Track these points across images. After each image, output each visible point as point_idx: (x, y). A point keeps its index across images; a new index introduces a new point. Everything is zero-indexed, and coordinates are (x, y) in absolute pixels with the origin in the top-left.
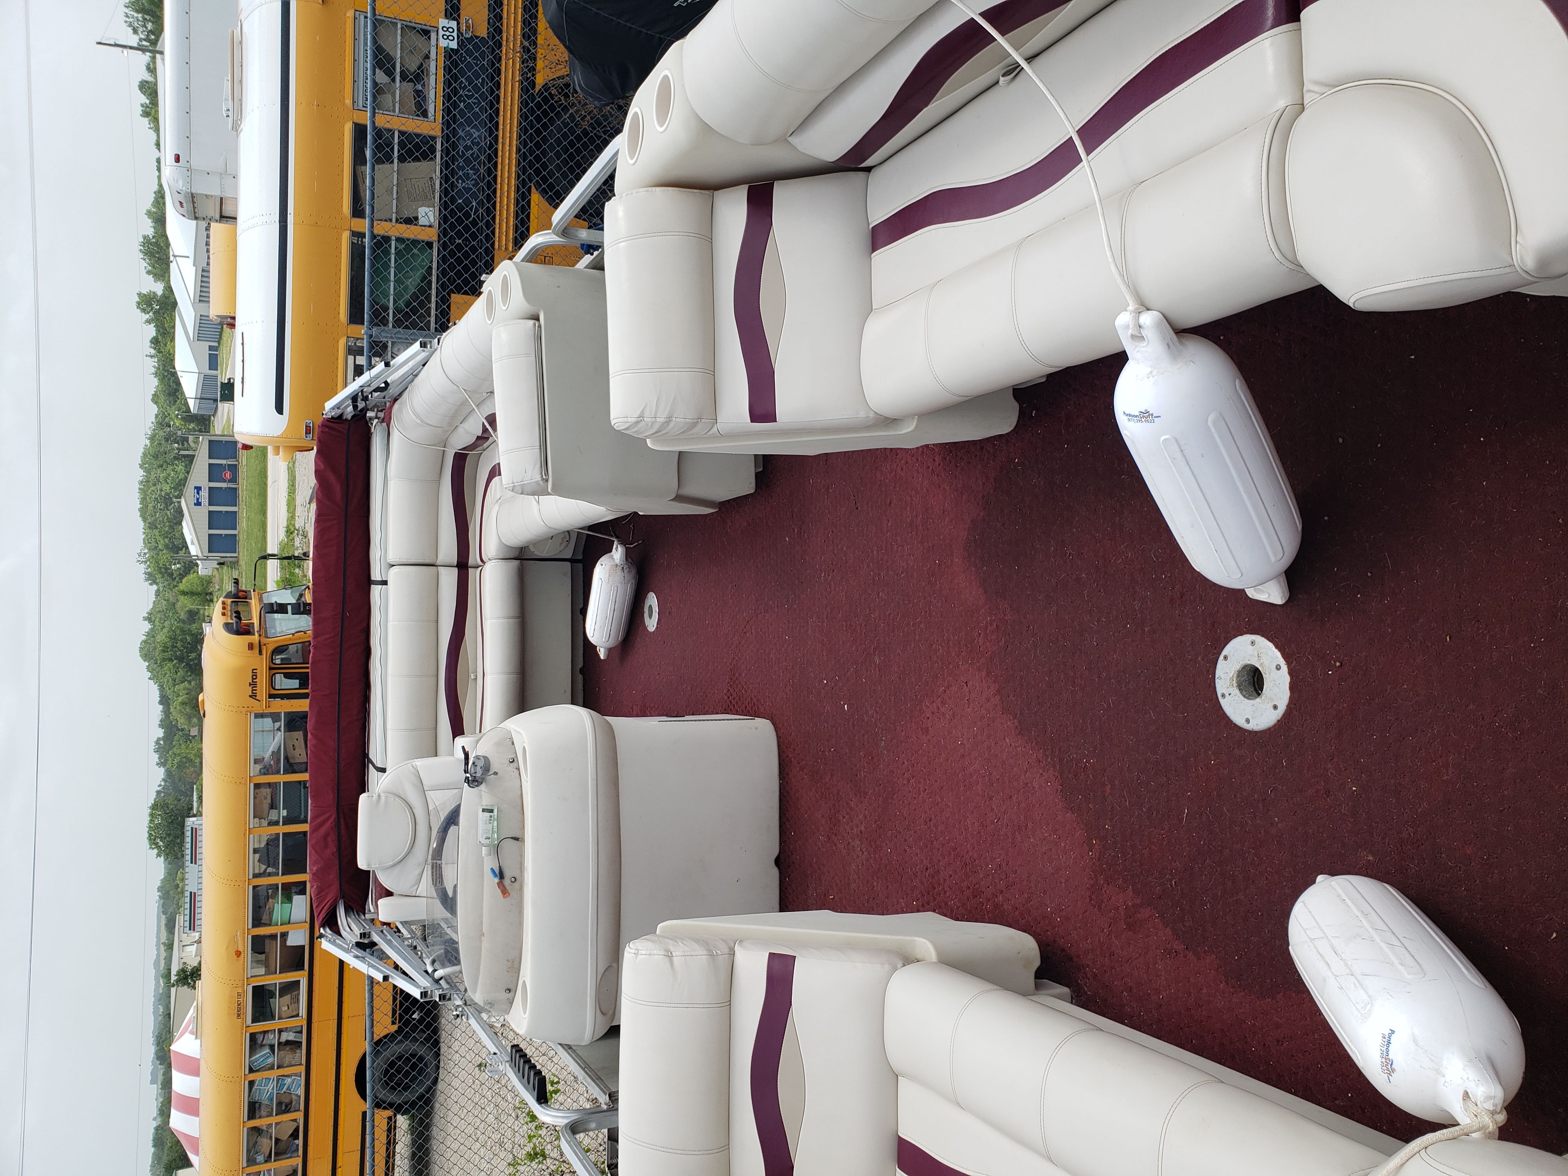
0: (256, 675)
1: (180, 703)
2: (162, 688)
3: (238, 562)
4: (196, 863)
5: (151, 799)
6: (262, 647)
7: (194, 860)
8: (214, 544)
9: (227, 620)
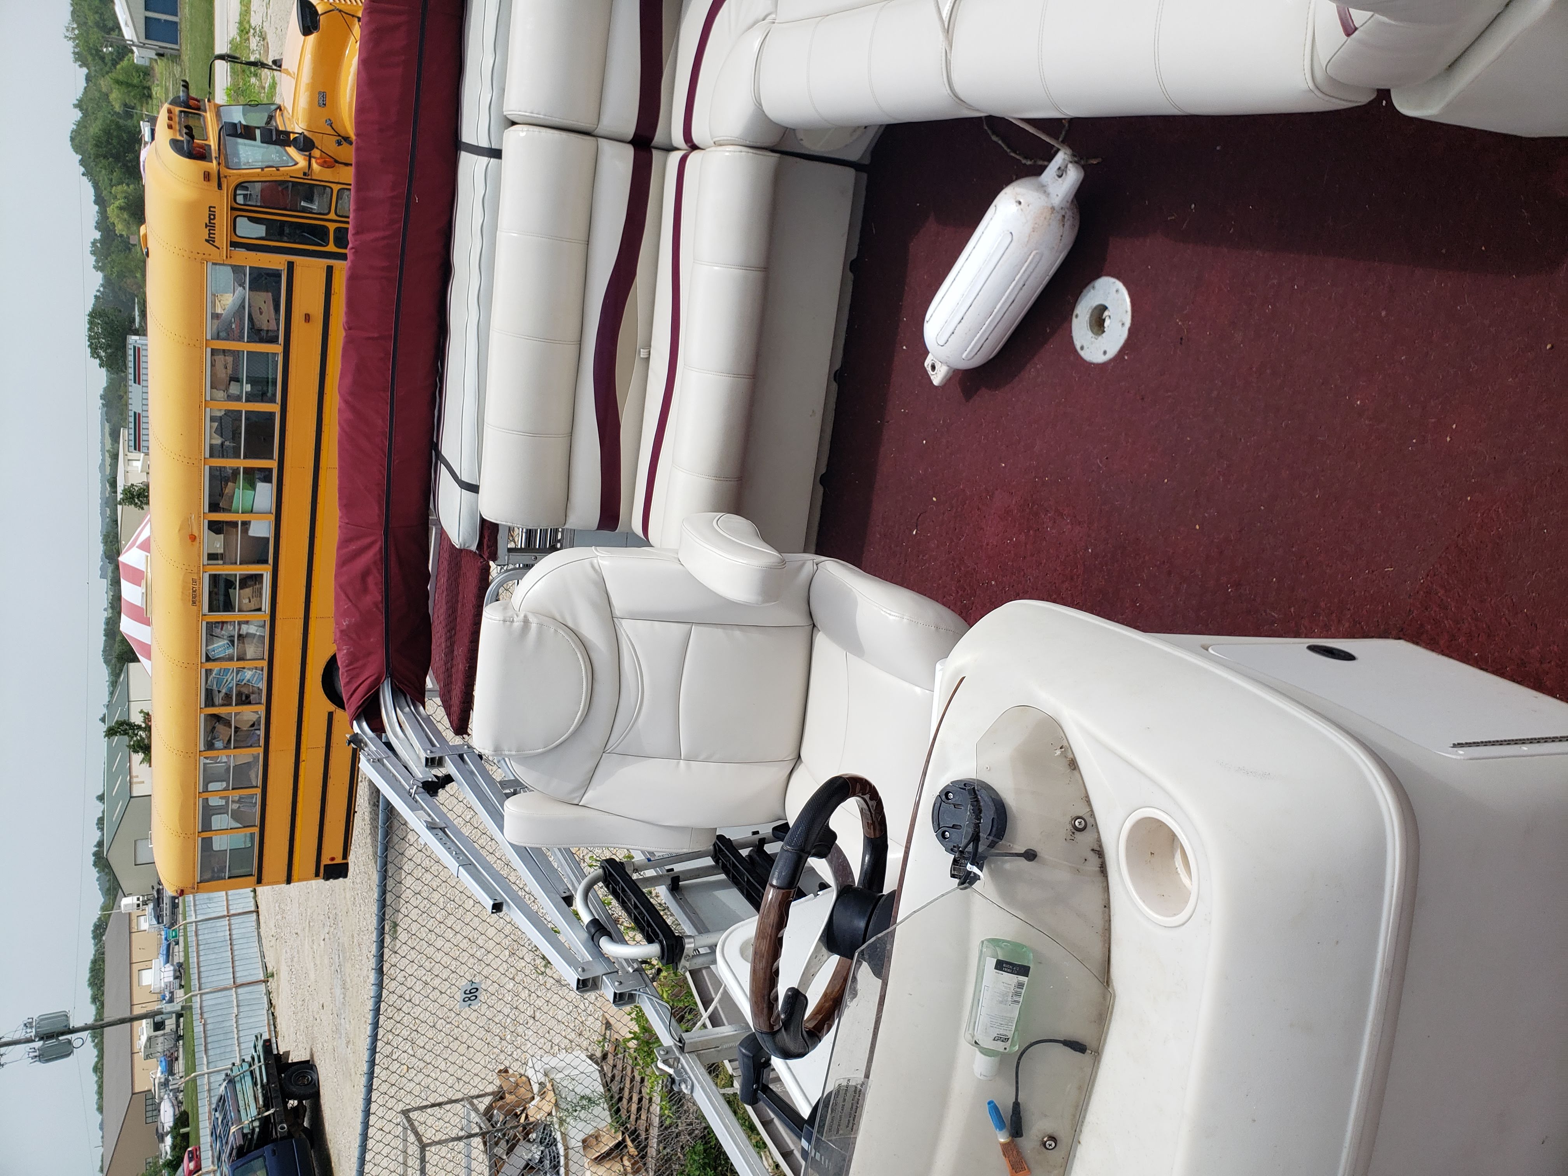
0: (214, 215)
1: (118, 207)
2: (96, 187)
3: (180, 56)
4: (139, 383)
5: (89, 305)
6: (222, 180)
7: (137, 380)
8: (152, 30)
9: (175, 134)
